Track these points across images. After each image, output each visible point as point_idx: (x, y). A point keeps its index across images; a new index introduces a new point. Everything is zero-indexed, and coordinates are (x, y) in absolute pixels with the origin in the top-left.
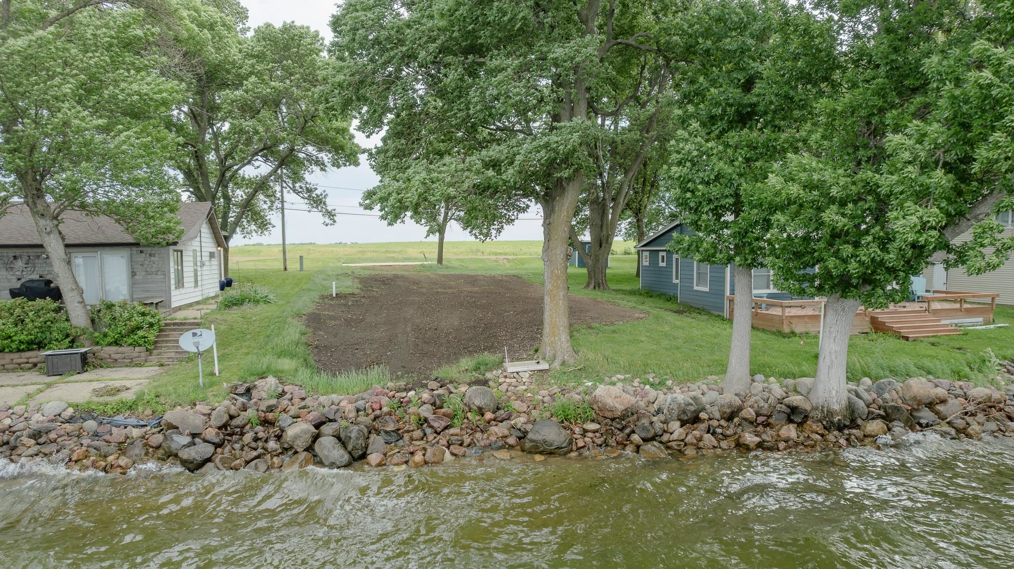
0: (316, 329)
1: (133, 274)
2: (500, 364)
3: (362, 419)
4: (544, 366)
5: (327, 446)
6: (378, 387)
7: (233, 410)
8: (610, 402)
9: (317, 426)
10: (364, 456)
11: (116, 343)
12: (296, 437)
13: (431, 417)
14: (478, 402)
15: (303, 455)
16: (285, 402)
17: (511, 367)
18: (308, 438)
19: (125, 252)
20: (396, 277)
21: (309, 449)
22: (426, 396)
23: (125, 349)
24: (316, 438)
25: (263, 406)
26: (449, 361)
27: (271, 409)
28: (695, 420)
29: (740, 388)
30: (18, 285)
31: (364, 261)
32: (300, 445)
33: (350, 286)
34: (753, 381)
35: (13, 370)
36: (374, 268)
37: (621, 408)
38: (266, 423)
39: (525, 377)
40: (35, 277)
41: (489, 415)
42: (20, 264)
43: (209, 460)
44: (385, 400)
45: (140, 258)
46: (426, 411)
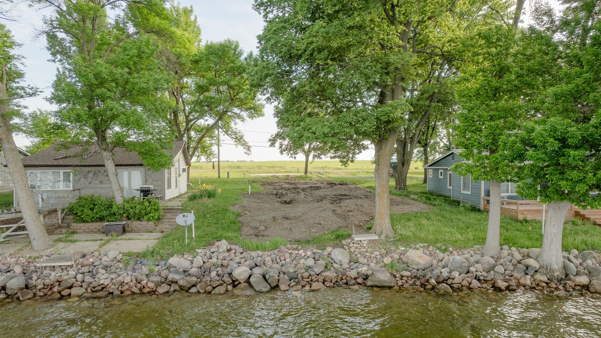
1: (146, 181)
2: (350, 236)
3: (275, 265)
4: (376, 237)
6: (282, 248)
7: (205, 258)
8: (416, 259)
9: (251, 269)
10: (277, 286)
11: (140, 219)
12: (240, 274)
13: (313, 265)
15: (244, 285)
16: (232, 254)
17: (357, 238)
18: (246, 275)
19: (142, 169)
21: (247, 281)
22: (309, 253)
23: (145, 223)
24: (250, 275)
25: (220, 257)
27: (225, 258)
29: (494, 253)
31: (262, 172)
32: (242, 279)
34: (502, 249)
37: (422, 263)
38: (222, 266)
39: (365, 244)
41: (345, 265)
42: (91, 175)
43: (194, 285)
44: (287, 255)
45: (150, 172)
46: (310, 262)
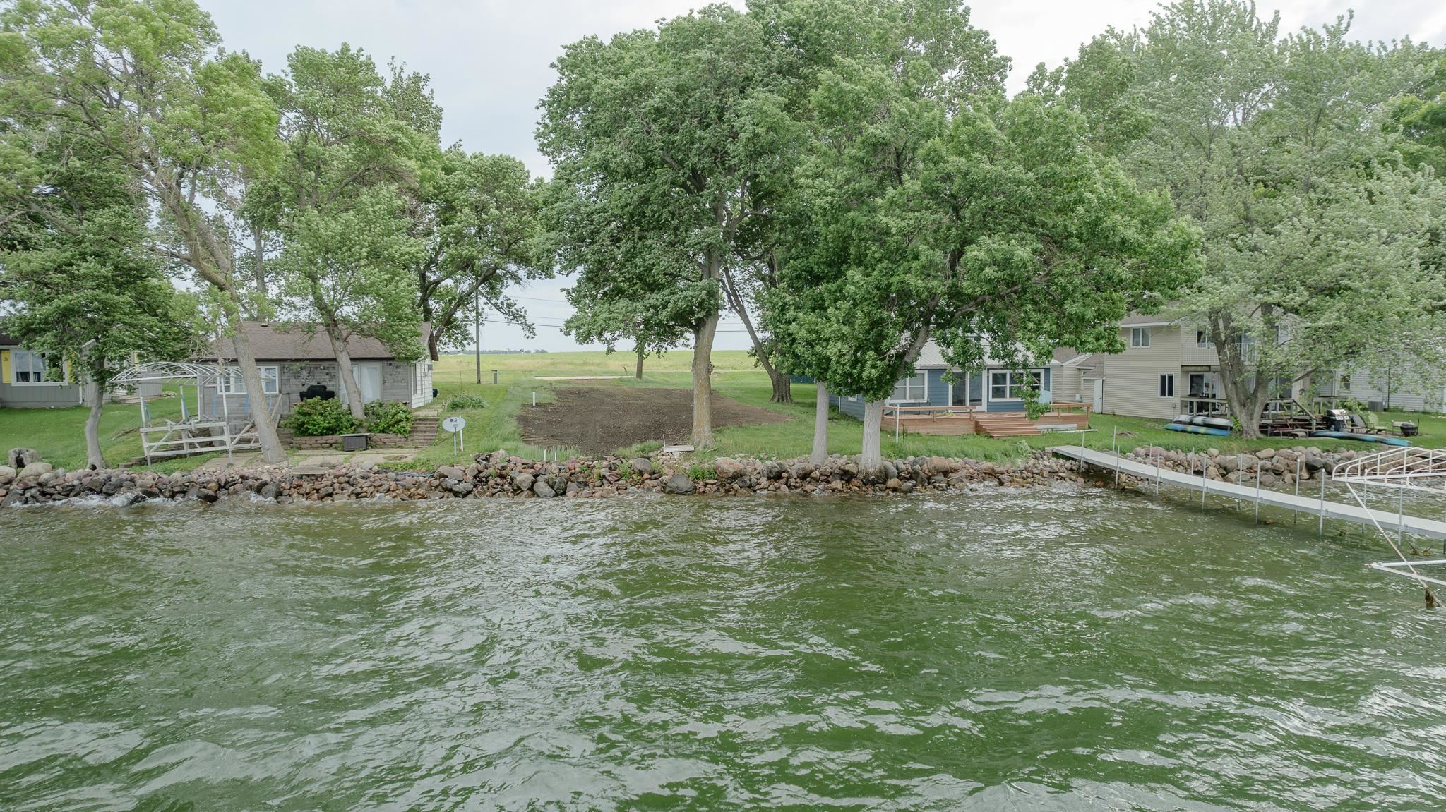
0: (525, 427)
1: (384, 382)
2: (660, 447)
3: (562, 474)
4: (692, 448)
5: (541, 486)
6: (574, 458)
7: (480, 467)
8: (726, 467)
9: (536, 476)
10: (564, 494)
11: (383, 431)
12: (522, 481)
13: (607, 474)
14: (639, 467)
15: (526, 493)
16: (511, 465)
17: (667, 449)
18: (529, 482)
19: (378, 366)
20: (592, 390)
21: (531, 489)
22: (605, 463)
23: (391, 435)
24: (534, 483)
25: (499, 466)
26: (625, 446)
27: (503, 468)
28: (778, 477)
30: (305, 389)
31: (558, 374)
32: (525, 486)
33: (547, 397)
35: (317, 448)
36: (569, 382)
37: (732, 470)
38: (502, 477)
39: (677, 455)
40: (314, 383)
41: (646, 476)
42: (305, 373)
43: (469, 492)
44: (577, 465)
45: (389, 369)
46: (604, 472)
